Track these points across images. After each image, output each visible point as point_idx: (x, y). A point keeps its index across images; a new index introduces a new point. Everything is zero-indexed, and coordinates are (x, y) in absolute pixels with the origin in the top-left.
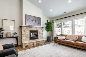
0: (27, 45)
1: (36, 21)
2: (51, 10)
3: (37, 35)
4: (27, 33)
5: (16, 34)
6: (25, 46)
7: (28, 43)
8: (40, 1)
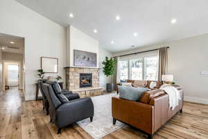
1: (88, 59)
2: (112, 42)
3: (90, 81)
5: (61, 78)
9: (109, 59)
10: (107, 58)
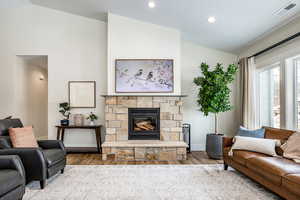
0: (113, 151)
1: (150, 75)
2: (211, 20)
4: (119, 116)
5: (96, 118)
6: (108, 156)
7: (117, 148)
8: (152, 5)
9: (211, 69)
10: (204, 67)
